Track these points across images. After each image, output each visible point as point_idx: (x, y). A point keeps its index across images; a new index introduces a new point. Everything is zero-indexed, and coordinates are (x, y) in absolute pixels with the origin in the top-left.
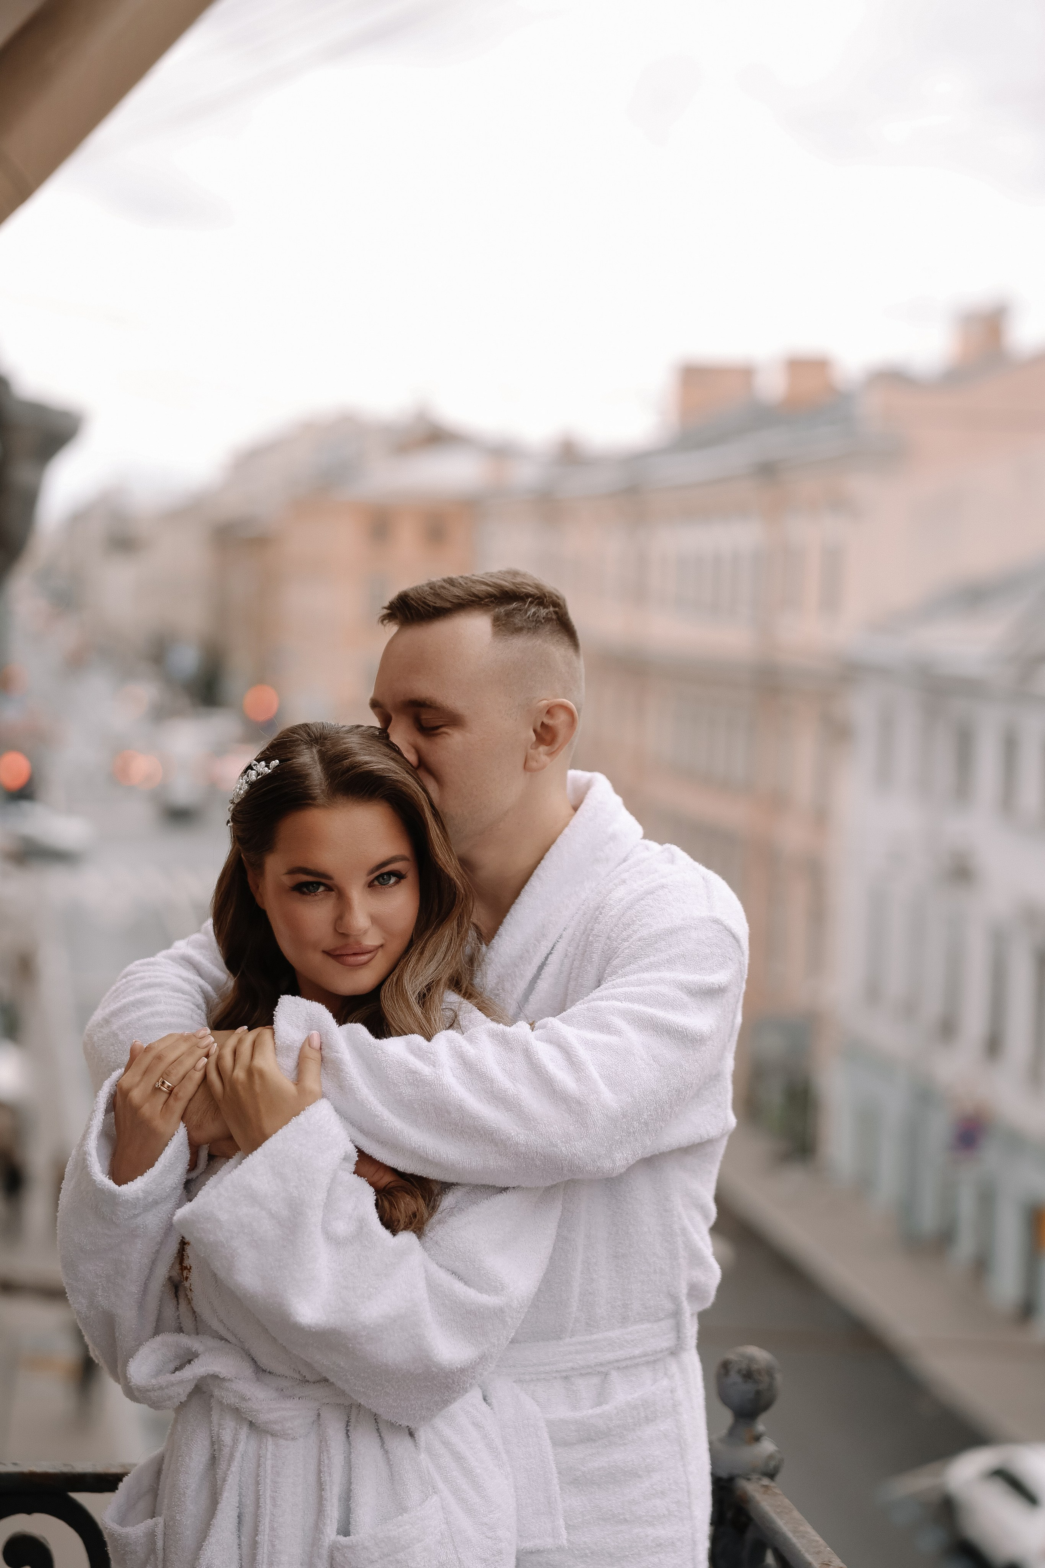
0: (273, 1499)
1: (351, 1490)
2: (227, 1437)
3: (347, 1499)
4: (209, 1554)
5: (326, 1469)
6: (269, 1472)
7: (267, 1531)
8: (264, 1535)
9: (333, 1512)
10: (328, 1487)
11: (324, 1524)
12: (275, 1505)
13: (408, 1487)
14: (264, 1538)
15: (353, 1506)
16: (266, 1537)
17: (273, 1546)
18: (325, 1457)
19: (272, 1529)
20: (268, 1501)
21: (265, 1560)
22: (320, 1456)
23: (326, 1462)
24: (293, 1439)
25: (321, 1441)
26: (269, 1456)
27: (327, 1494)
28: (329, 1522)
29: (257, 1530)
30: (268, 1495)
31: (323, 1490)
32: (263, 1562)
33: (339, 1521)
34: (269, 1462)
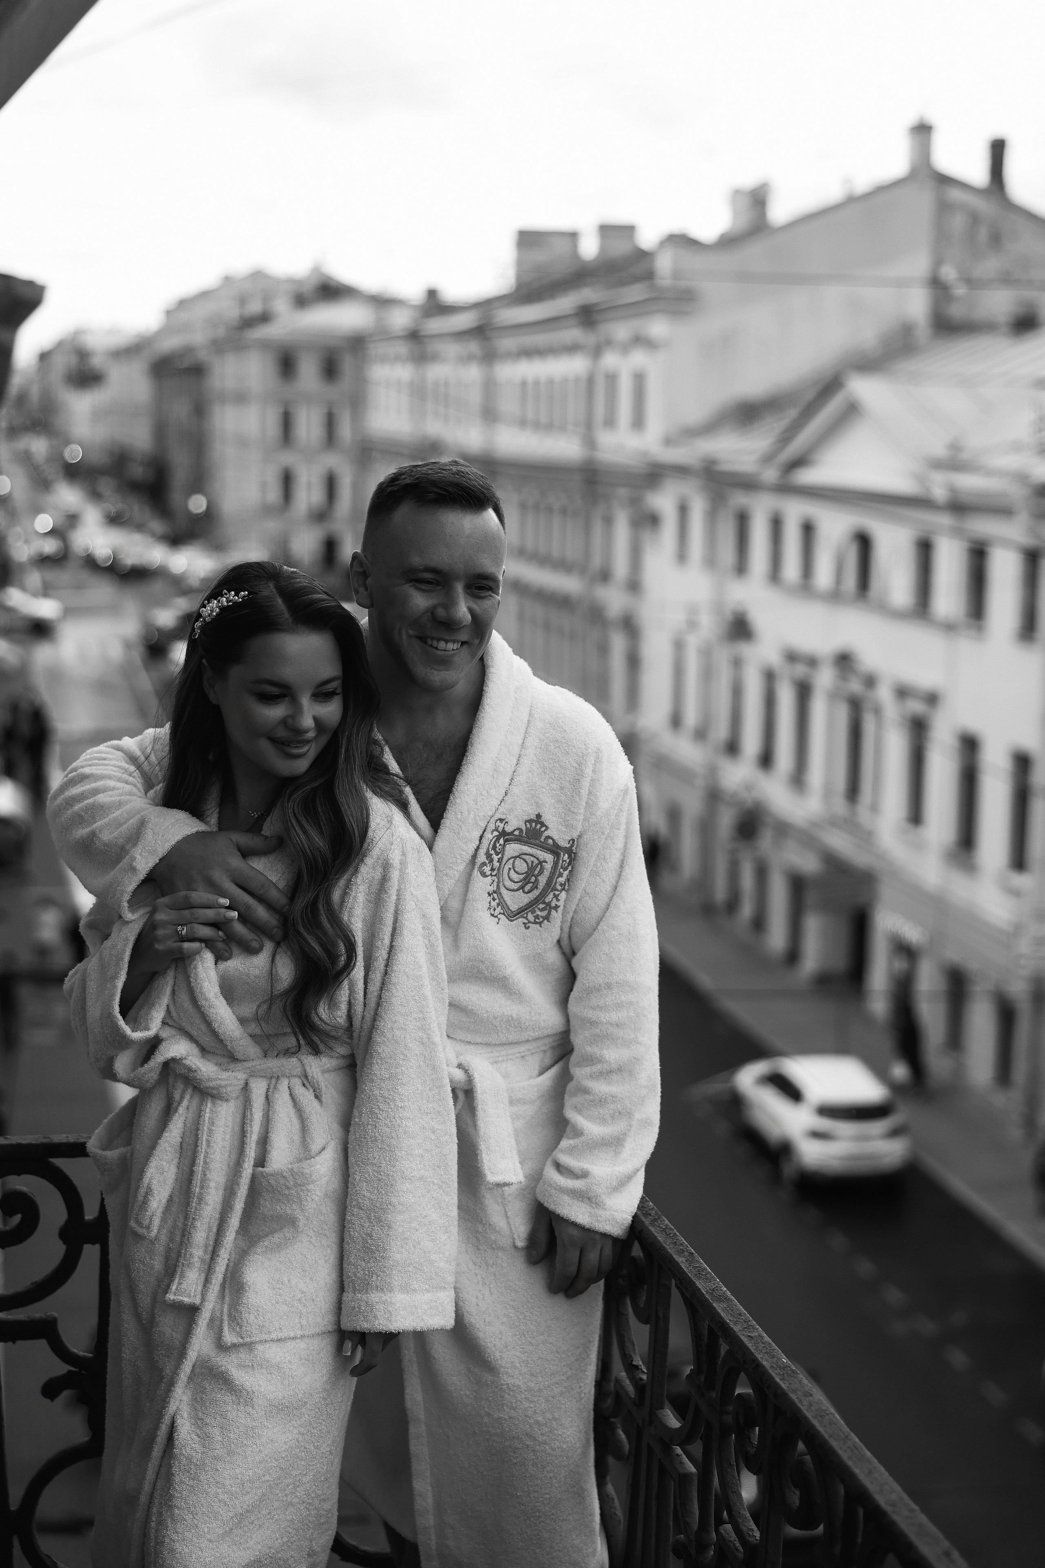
0: (208, 1142)
1: (267, 1137)
2: (177, 1096)
3: (264, 1142)
4: (149, 1175)
5: (248, 1121)
6: (207, 1122)
7: (202, 1163)
8: (199, 1167)
9: (251, 1153)
10: (248, 1135)
11: (244, 1161)
12: (208, 1146)
13: (313, 1135)
14: (199, 1169)
15: (269, 1148)
16: (201, 1168)
17: (205, 1175)
18: (249, 1113)
19: (205, 1162)
20: (204, 1143)
21: (198, 1184)
22: (245, 1112)
23: (249, 1117)
24: (227, 1100)
25: (246, 1102)
26: (208, 1110)
27: (248, 1140)
28: (247, 1159)
29: (194, 1163)
30: (204, 1139)
31: (245, 1136)
32: (196, 1185)
33: (255, 1159)
34: (207, 1115)
